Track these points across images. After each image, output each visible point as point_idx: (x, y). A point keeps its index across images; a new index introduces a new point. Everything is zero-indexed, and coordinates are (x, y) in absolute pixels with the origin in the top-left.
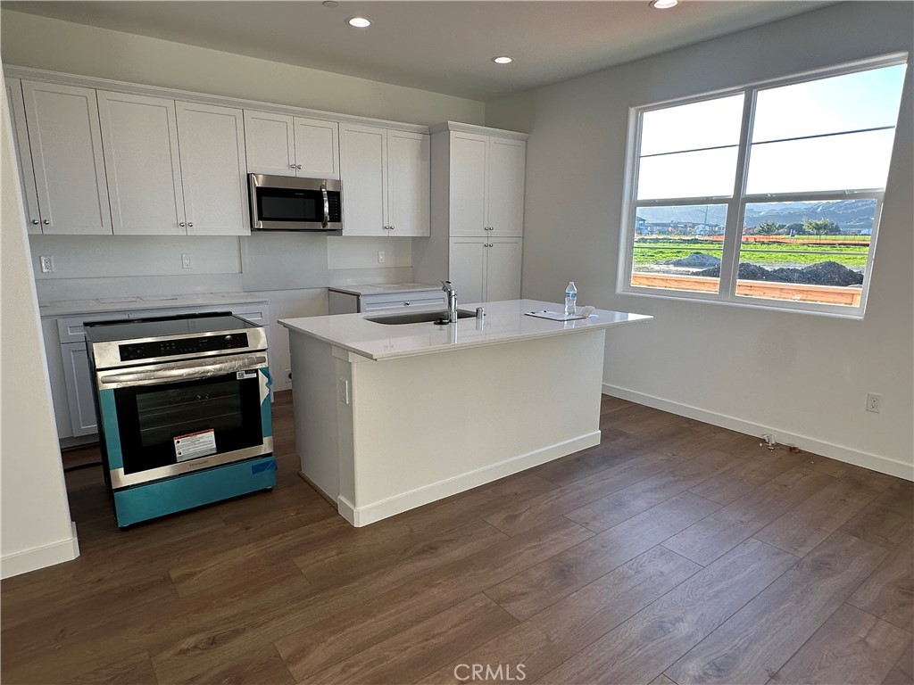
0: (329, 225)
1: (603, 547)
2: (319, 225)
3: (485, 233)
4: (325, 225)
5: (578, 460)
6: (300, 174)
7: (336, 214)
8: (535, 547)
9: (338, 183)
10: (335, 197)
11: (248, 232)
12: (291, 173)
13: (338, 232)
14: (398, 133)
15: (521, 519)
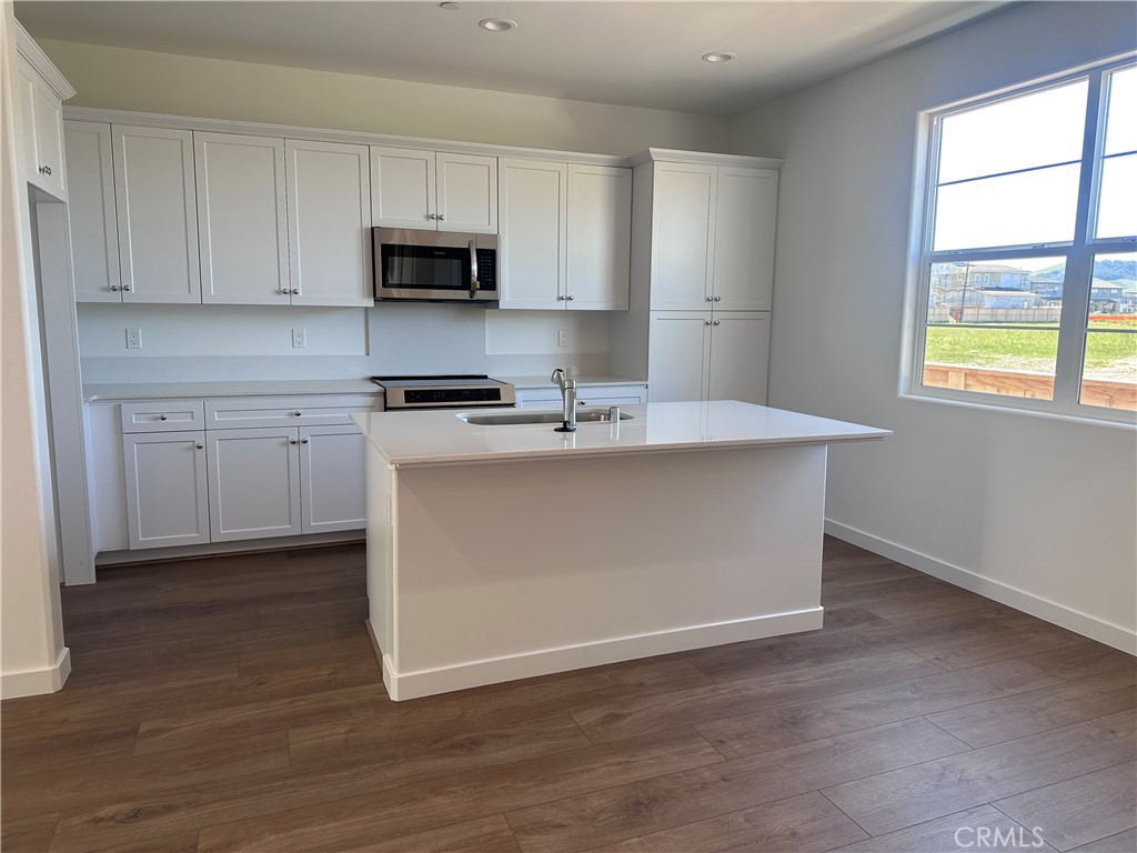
0: (481, 295)
1: (724, 780)
2: (464, 295)
3: (708, 306)
4: (472, 295)
5: (770, 648)
6: (443, 226)
7: (489, 278)
8: (620, 763)
9: (495, 238)
10: (489, 258)
11: (370, 303)
12: (431, 225)
13: (494, 303)
14: (584, 168)
15: (627, 721)
